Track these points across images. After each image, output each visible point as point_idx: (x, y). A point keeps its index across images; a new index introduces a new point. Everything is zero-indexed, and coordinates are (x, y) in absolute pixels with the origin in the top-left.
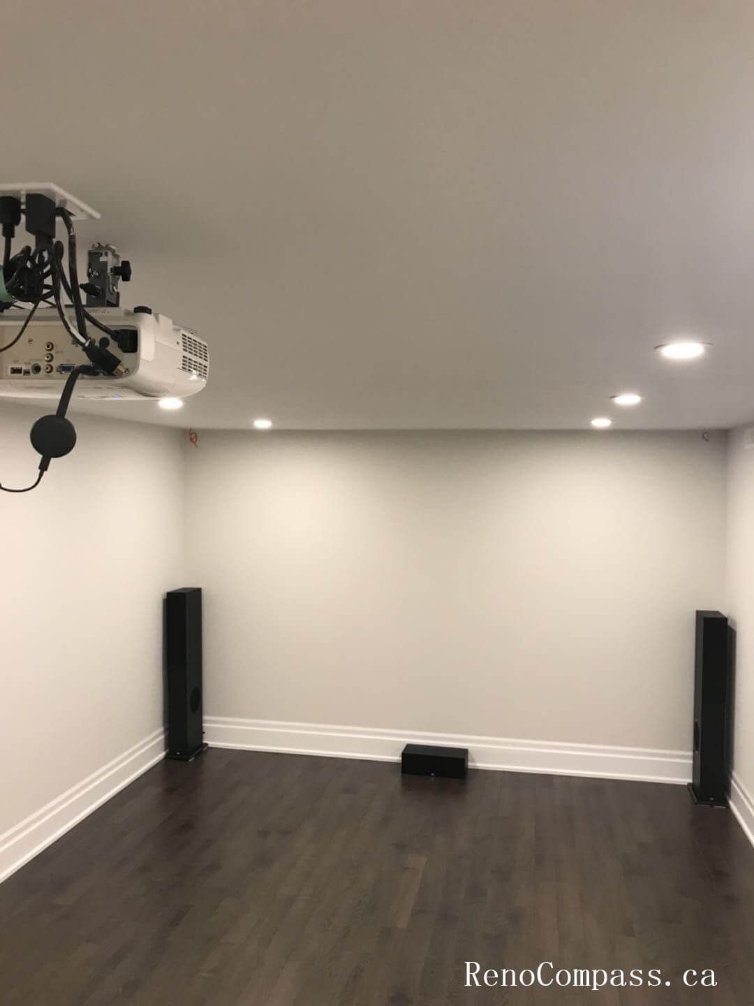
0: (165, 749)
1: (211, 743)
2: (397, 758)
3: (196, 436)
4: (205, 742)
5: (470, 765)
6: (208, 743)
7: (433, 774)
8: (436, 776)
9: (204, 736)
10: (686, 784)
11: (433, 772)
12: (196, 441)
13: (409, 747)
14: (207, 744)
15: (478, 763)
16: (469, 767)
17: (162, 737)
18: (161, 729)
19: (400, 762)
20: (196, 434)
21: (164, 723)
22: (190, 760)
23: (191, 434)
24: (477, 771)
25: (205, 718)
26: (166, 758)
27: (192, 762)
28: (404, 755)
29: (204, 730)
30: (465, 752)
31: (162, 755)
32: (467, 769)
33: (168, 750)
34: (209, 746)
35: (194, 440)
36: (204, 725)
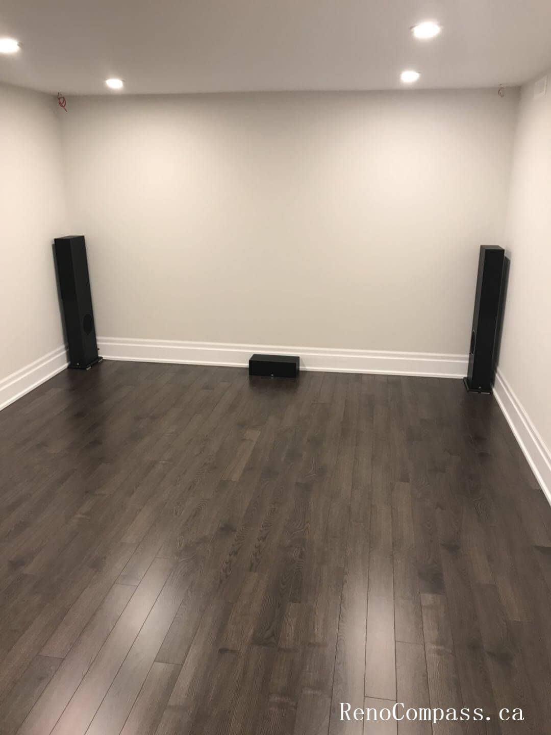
0: (68, 361)
1: (105, 357)
2: (246, 365)
3: (64, 100)
4: (100, 356)
5: (301, 368)
6: (103, 356)
7: (272, 375)
8: (275, 376)
9: (99, 351)
10: (462, 378)
11: (273, 373)
12: (65, 105)
13: (255, 356)
14: (101, 358)
15: (306, 366)
16: (300, 370)
17: (64, 352)
18: (63, 346)
19: (248, 367)
20: (64, 98)
21: (65, 343)
22: (88, 369)
23: (59, 99)
24: (305, 372)
25: (98, 338)
26: (69, 367)
27: (89, 370)
28: (250, 362)
29: (98, 347)
30: (297, 359)
31: (66, 365)
32: (299, 371)
33: (70, 363)
34: (104, 359)
35: (63, 105)
36: (98, 343)
